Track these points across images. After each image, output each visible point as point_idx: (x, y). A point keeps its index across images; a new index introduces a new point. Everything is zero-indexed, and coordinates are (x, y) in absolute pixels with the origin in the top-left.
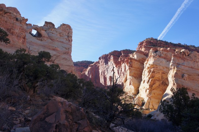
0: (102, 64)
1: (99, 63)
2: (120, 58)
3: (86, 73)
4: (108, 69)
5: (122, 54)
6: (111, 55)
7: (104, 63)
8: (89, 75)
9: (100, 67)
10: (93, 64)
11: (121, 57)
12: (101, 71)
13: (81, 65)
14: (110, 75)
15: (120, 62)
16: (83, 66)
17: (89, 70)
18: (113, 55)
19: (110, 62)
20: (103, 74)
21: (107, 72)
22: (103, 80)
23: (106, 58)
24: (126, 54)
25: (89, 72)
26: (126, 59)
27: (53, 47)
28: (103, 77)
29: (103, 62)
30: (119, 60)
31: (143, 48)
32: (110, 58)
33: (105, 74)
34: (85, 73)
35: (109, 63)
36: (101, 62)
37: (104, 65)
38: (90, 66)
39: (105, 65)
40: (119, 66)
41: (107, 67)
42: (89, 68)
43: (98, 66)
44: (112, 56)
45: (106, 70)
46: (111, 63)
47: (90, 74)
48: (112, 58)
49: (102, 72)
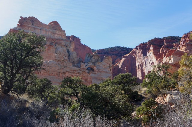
0: (139, 55)
1: (136, 54)
2: (161, 49)
3: (120, 66)
4: (147, 62)
5: (165, 43)
6: (151, 44)
7: (142, 55)
8: (123, 68)
9: (136, 59)
10: (128, 55)
11: (163, 47)
12: (138, 63)
13: (112, 53)
14: (150, 70)
15: (162, 54)
16: (115, 55)
17: (123, 62)
18: (154, 44)
19: (149, 53)
20: (140, 68)
21: (146, 66)
22: (141, 75)
23: (144, 48)
24: (169, 43)
25: (123, 64)
26: (168, 53)
27: (102, 77)
28: (140, 72)
29: (140, 52)
30: (161, 52)
31: (184, 46)
32: (149, 48)
33: (143, 67)
34: (118, 65)
35: (148, 55)
36: (138, 52)
37: (142, 57)
38: (124, 57)
39: (144, 56)
40: (160, 60)
41: (145, 59)
42: (123, 59)
43: (135, 58)
44: (152, 46)
45: (144, 63)
46: (151, 54)
47: (125, 68)
48: (152, 48)
49: (140, 65)
